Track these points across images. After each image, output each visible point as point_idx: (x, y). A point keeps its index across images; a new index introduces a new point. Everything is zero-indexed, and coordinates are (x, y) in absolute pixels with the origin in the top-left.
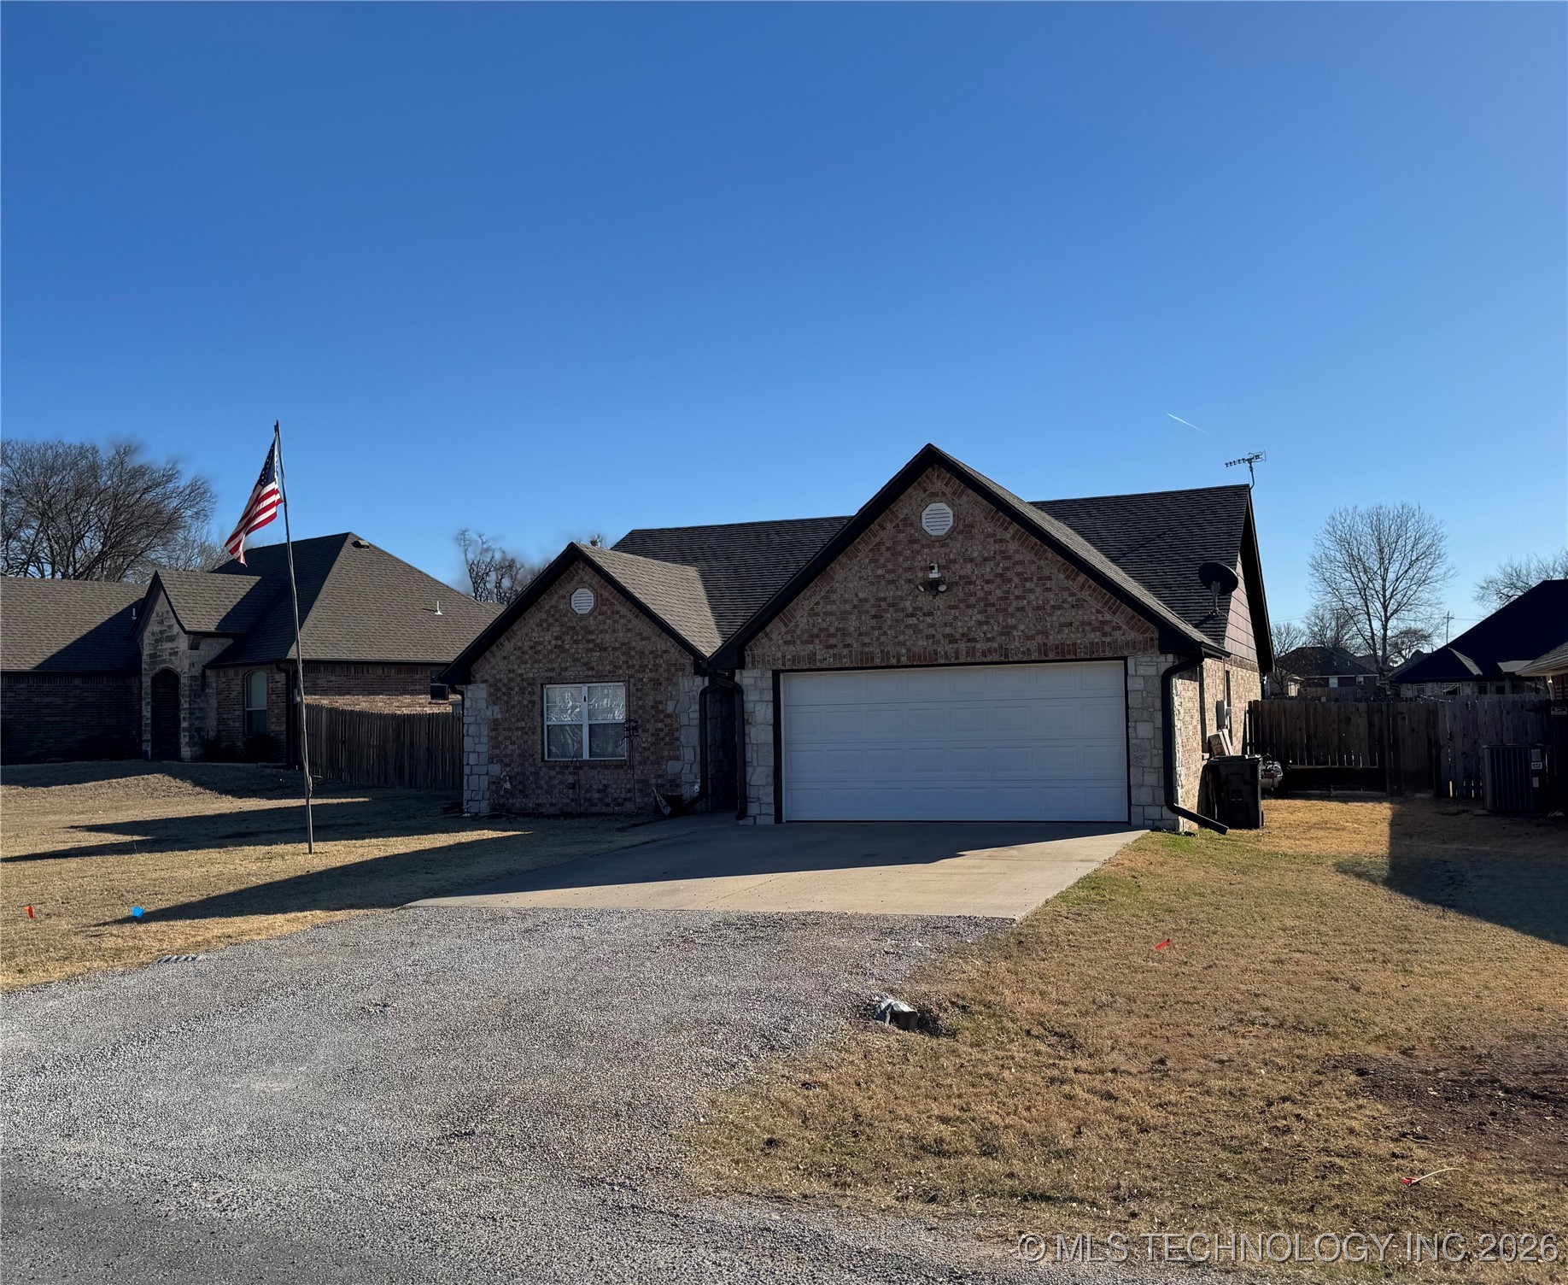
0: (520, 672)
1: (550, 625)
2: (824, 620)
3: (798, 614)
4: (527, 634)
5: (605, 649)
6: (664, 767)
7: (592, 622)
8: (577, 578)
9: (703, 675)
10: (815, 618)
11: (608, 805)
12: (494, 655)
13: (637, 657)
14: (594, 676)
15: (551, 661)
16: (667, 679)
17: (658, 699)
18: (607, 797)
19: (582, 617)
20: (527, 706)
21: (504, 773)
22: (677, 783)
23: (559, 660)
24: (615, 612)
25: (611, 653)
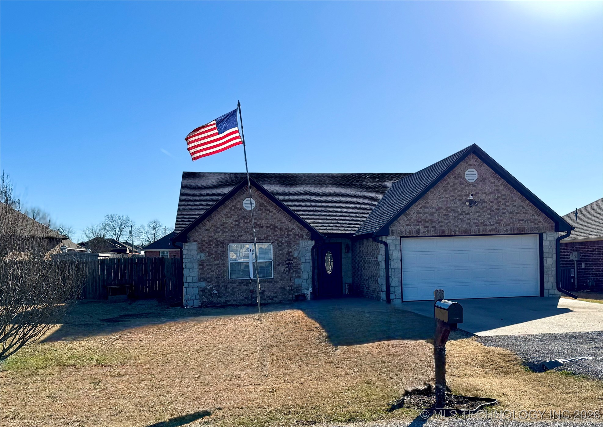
0: (215, 237)
1: (232, 215)
4: (219, 219)
5: (262, 227)
6: (293, 281)
7: (254, 214)
8: (246, 192)
12: (200, 229)
13: (279, 231)
15: (233, 232)
16: (294, 241)
17: (289, 250)
18: (264, 295)
19: (249, 212)
20: (220, 254)
21: (209, 286)
22: (300, 288)
23: (237, 231)
24: (267, 210)
25: (265, 229)
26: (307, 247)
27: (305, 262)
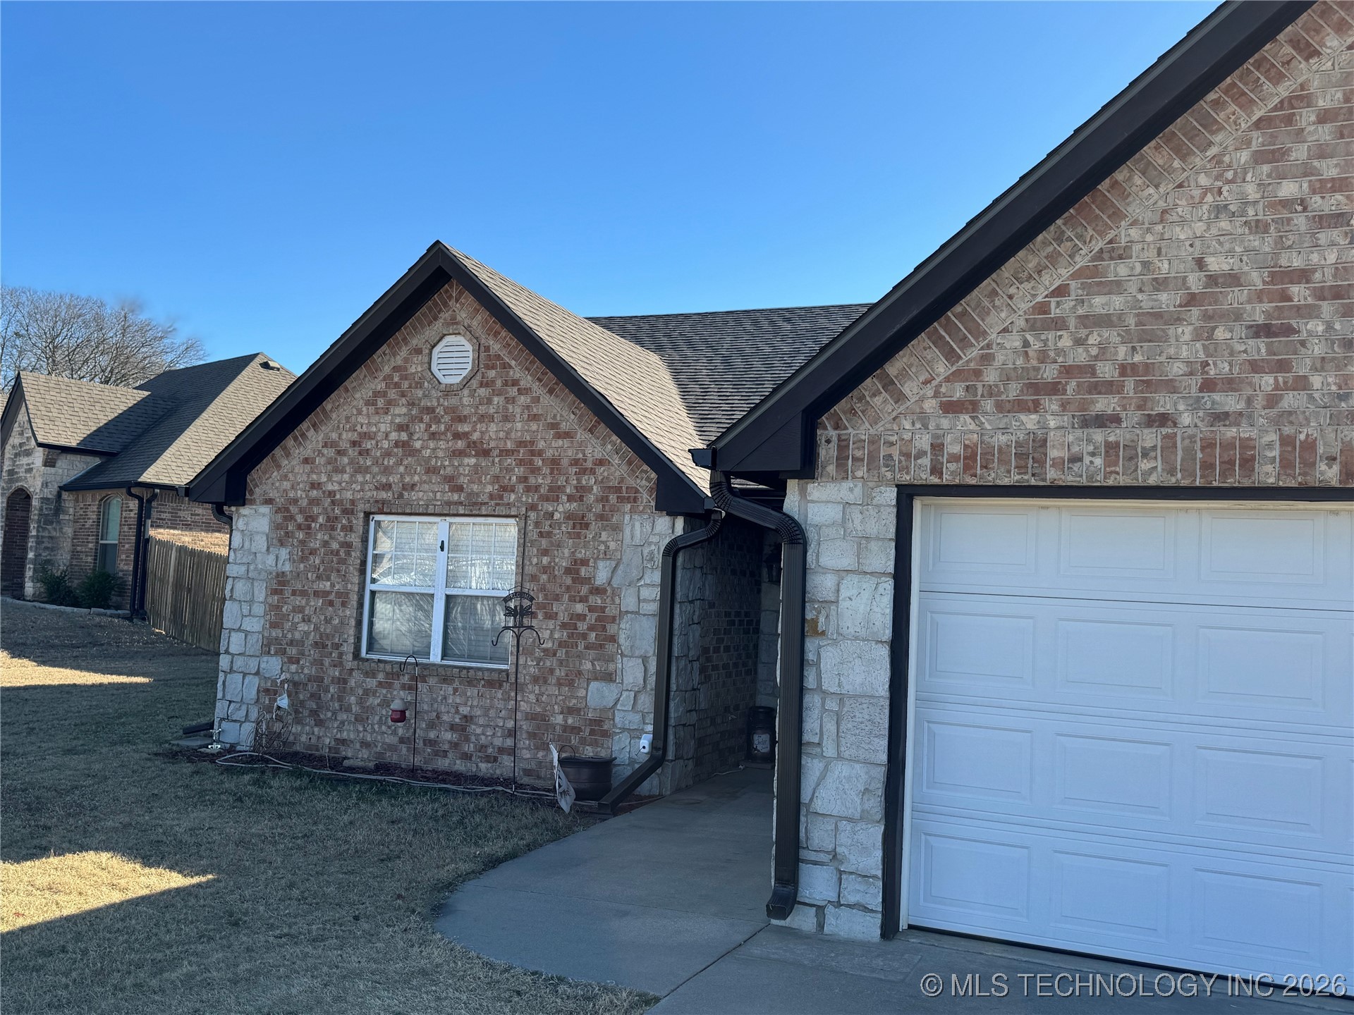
0: (330, 487)
2: (1079, 342)
3: (993, 323)
4: (348, 419)
5: (486, 453)
6: (582, 693)
7: (466, 401)
8: (445, 315)
9: (673, 514)
10: (1051, 335)
11: (467, 757)
12: (288, 455)
13: (546, 470)
14: (461, 503)
15: (387, 471)
16: (601, 517)
17: (579, 556)
18: (467, 740)
19: (449, 391)
20: (338, 553)
22: (605, 727)
23: (402, 469)
24: (510, 383)
25: (497, 460)
26: (650, 544)
27: (637, 613)
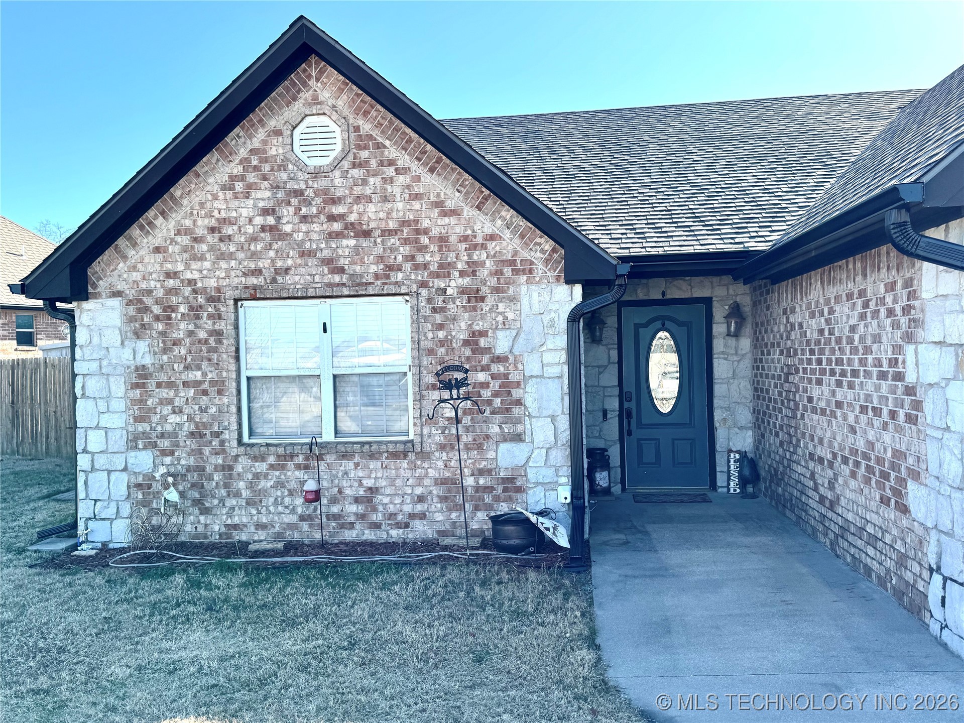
0: (189, 275)
1: (250, 186)
4: (202, 205)
5: (367, 234)
6: (491, 455)
7: (338, 182)
8: (306, 95)
9: (571, 282)
11: (376, 526)
12: (135, 245)
13: (433, 248)
14: (344, 285)
15: (254, 256)
16: (496, 290)
17: (476, 328)
18: (375, 510)
19: (317, 174)
20: (206, 342)
21: (162, 470)
22: (518, 484)
23: (272, 254)
24: (386, 163)
25: (379, 240)
26: (550, 311)
27: (542, 377)
